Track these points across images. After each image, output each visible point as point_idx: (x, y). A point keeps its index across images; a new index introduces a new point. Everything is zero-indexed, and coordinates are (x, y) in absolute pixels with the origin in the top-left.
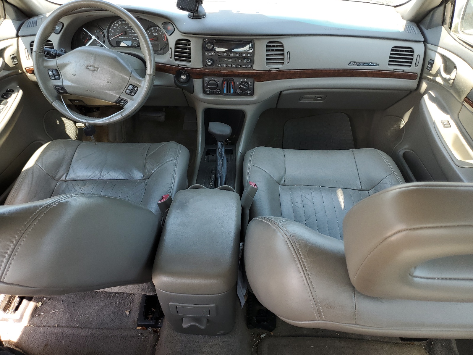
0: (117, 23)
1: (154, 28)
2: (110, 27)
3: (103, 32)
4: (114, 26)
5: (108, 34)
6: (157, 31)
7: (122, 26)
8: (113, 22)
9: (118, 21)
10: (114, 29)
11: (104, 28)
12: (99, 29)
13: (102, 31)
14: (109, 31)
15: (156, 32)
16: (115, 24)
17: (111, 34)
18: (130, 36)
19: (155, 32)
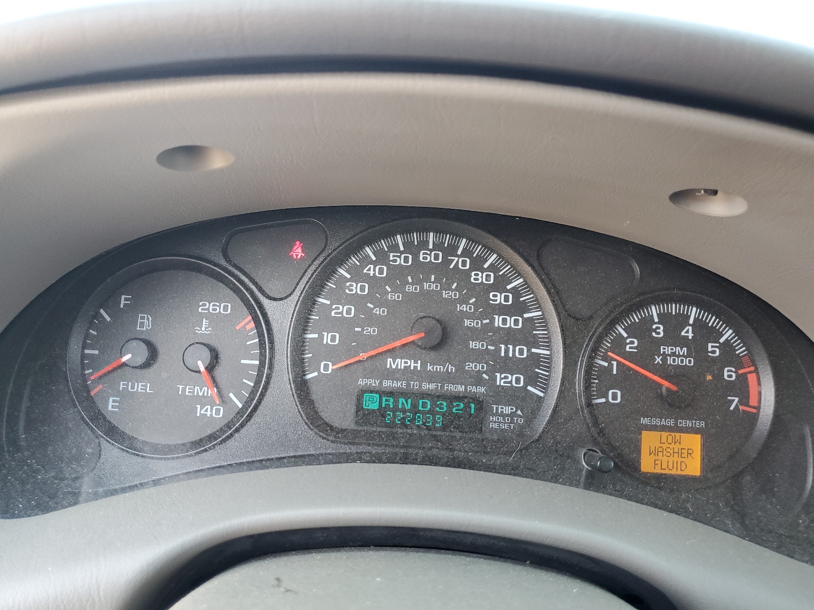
0: (382, 258)
1: (664, 308)
2: (323, 286)
3: (265, 315)
4: (357, 275)
5: (304, 331)
6: (688, 332)
7: (418, 282)
8: (355, 249)
9: (394, 248)
10: (354, 300)
11: (272, 288)
12: (236, 290)
13: (261, 307)
14: (309, 311)
15: (684, 342)
16: (366, 261)
17: (327, 338)
18: (479, 356)
19: (673, 337)
